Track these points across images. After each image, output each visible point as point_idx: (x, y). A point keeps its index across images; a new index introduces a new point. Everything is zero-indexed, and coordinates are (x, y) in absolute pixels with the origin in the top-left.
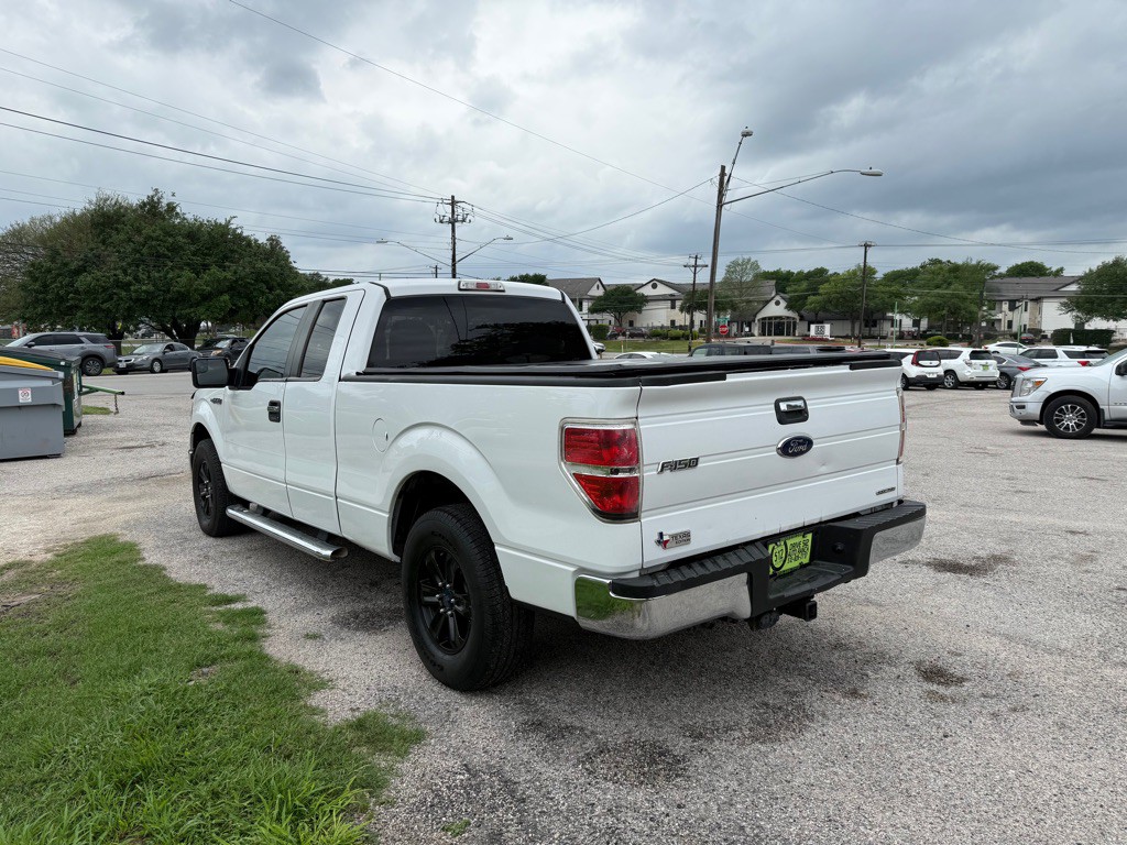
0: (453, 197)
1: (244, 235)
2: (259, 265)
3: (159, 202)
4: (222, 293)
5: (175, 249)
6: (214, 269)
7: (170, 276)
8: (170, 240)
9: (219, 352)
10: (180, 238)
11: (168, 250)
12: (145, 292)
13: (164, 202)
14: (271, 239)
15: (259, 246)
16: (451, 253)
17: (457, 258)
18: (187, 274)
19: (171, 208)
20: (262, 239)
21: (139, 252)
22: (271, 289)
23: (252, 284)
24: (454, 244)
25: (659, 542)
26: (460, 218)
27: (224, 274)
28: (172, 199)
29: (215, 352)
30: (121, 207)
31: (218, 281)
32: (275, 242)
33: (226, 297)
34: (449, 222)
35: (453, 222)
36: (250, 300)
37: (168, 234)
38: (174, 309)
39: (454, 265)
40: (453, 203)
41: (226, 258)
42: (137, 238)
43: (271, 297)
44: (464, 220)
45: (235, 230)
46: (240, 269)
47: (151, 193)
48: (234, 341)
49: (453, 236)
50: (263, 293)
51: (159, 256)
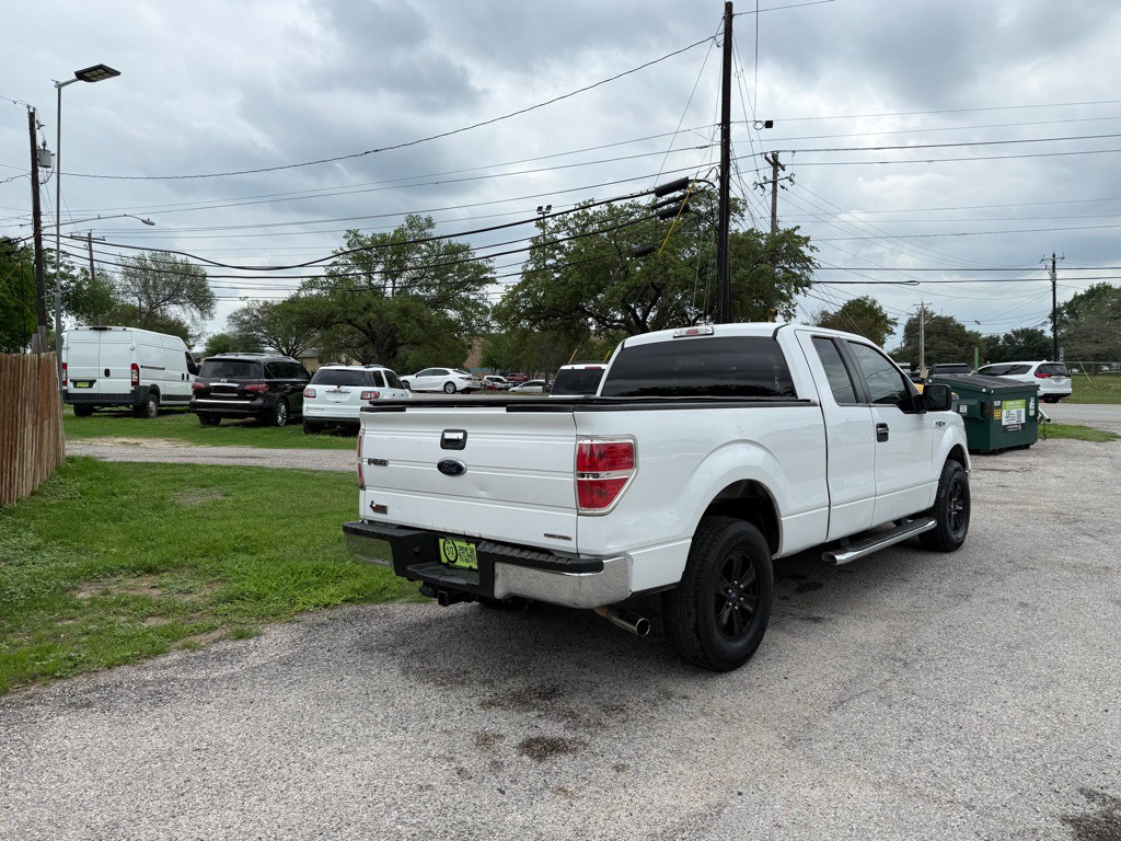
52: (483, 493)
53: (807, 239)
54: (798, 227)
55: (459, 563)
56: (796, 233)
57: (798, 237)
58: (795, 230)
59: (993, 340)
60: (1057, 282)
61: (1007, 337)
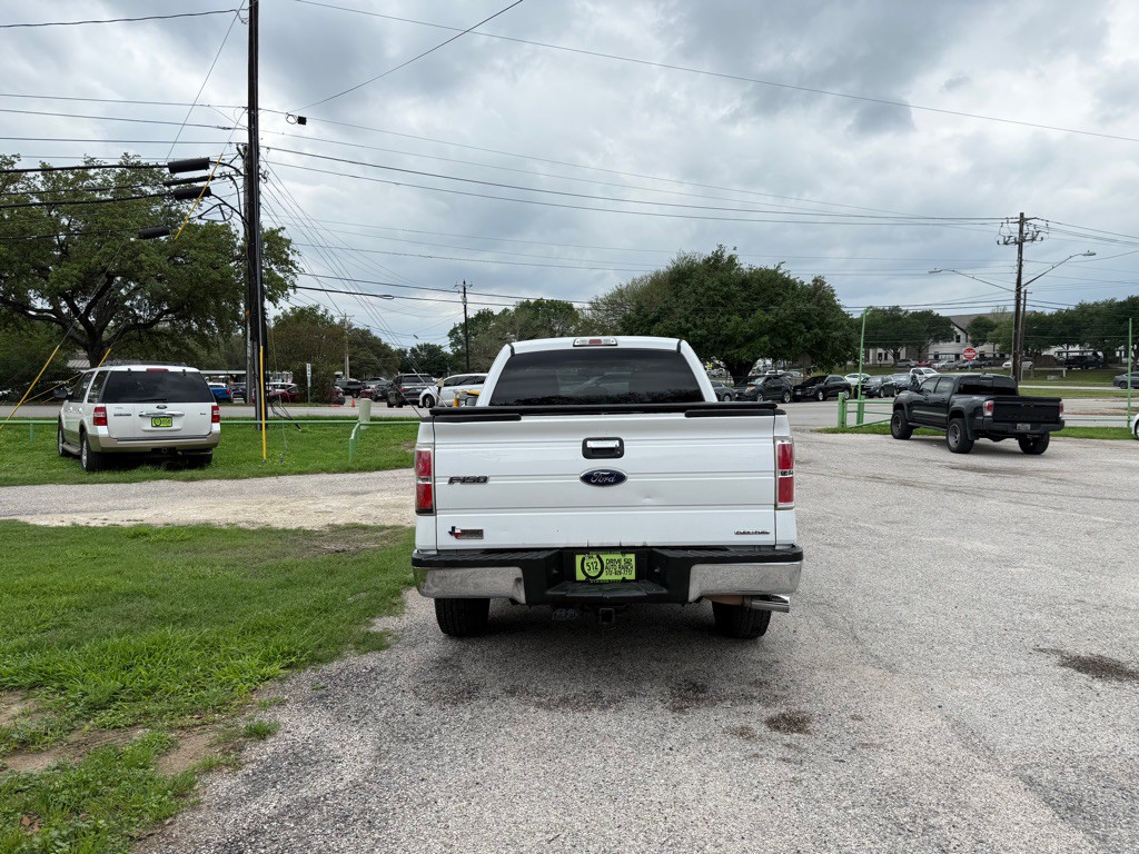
0: (1022, 215)
1: (791, 278)
2: (800, 306)
3: (722, 256)
4: (762, 334)
5: (728, 297)
6: (759, 313)
7: (721, 321)
8: (725, 289)
9: (752, 388)
10: (733, 287)
11: (723, 299)
12: (700, 336)
13: (726, 256)
14: (816, 280)
15: (803, 287)
16: (1016, 276)
17: (1023, 282)
18: (736, 318)
19: (731, 259)
20: (808, 281)
21: (699, 301)
22: (809, 328)
23: (792, 325)
24: (1020, 266)
25: (451, 533)
26: (1029, 237)
27: (767, 316)
28: (733, 252)
29: (749, 389)
30: (693, 263)
31: (761, 324)
32: (818, 282)
33: (766, 338)
34: (1016, 243)
35: (1020, 243)
36: (789, 340)
37: (725, 284)
38: (723, 350)
39: (1018, 290)
40: (1022, 220)
41: (772, 302)
42: (700, 290)
43: (808, 336)
44: (1033, 239)
45: (782, 275)
46: (780, 312)
47: (715, 249)
48: (769, 378)
49: (1020, 260)
50: (801, 333)
51: (715, 304)
52: (648, 501)
53: (290, 241)
54: (283, 228)
55: (604, 577)
56: (280, 234)
57: (281, 238)
58: (279, 230)
59: (402, 353)
60: (468, 305)
61: (413, 350)
